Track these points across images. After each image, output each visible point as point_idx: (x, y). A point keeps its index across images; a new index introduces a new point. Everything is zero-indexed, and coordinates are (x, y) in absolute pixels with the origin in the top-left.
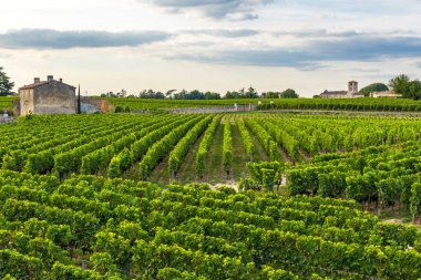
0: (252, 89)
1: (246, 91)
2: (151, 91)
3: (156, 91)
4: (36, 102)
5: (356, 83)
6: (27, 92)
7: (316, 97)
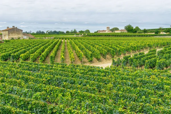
0: (75, 30)
1: (73, 31)
2: (40, 31)
3: (42, 31)
4: (9, 35)
5: (109, 28)
6: (5, 32)
7: (95, 32)
